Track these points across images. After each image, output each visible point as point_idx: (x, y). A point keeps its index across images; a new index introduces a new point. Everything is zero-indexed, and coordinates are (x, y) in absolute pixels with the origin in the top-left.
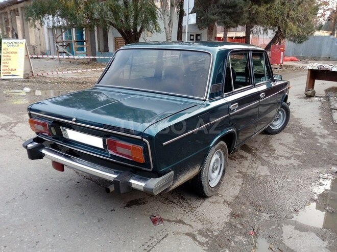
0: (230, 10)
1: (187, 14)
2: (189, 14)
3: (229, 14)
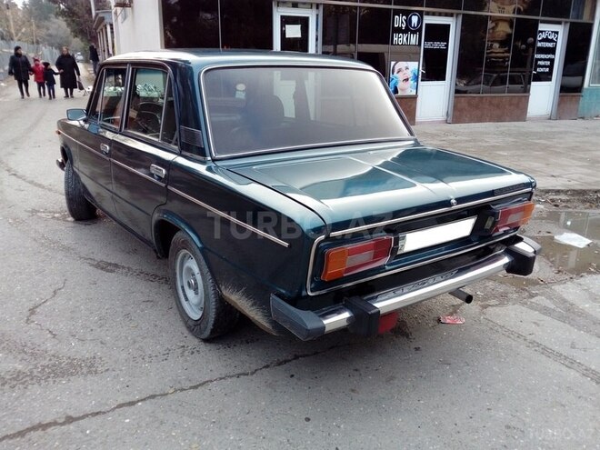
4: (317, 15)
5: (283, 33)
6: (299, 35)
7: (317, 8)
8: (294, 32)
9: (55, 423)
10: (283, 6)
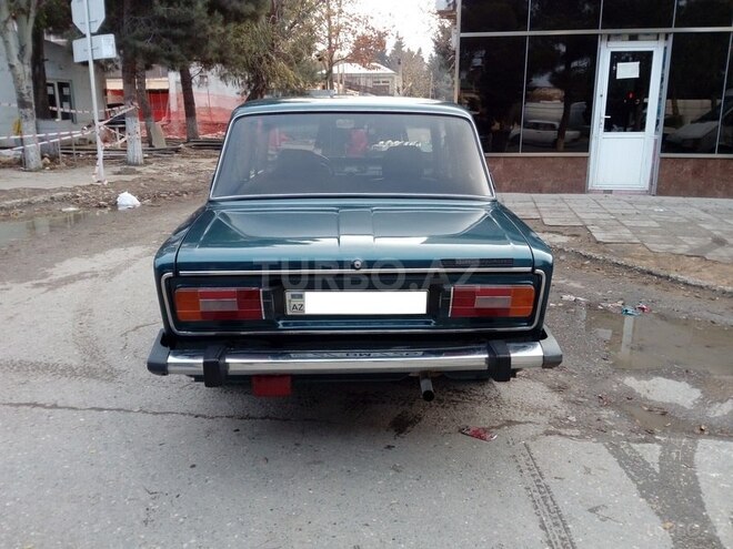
0: (178, 31)
1: (88, 36)
2: (93, 34)
3: (175, 39)
4: (665, 48)
5: (613, 73)
6: (636, 75)
7: (666, 39)
8: (629, 71)
9: (43, 406)
10: (616, 40)
